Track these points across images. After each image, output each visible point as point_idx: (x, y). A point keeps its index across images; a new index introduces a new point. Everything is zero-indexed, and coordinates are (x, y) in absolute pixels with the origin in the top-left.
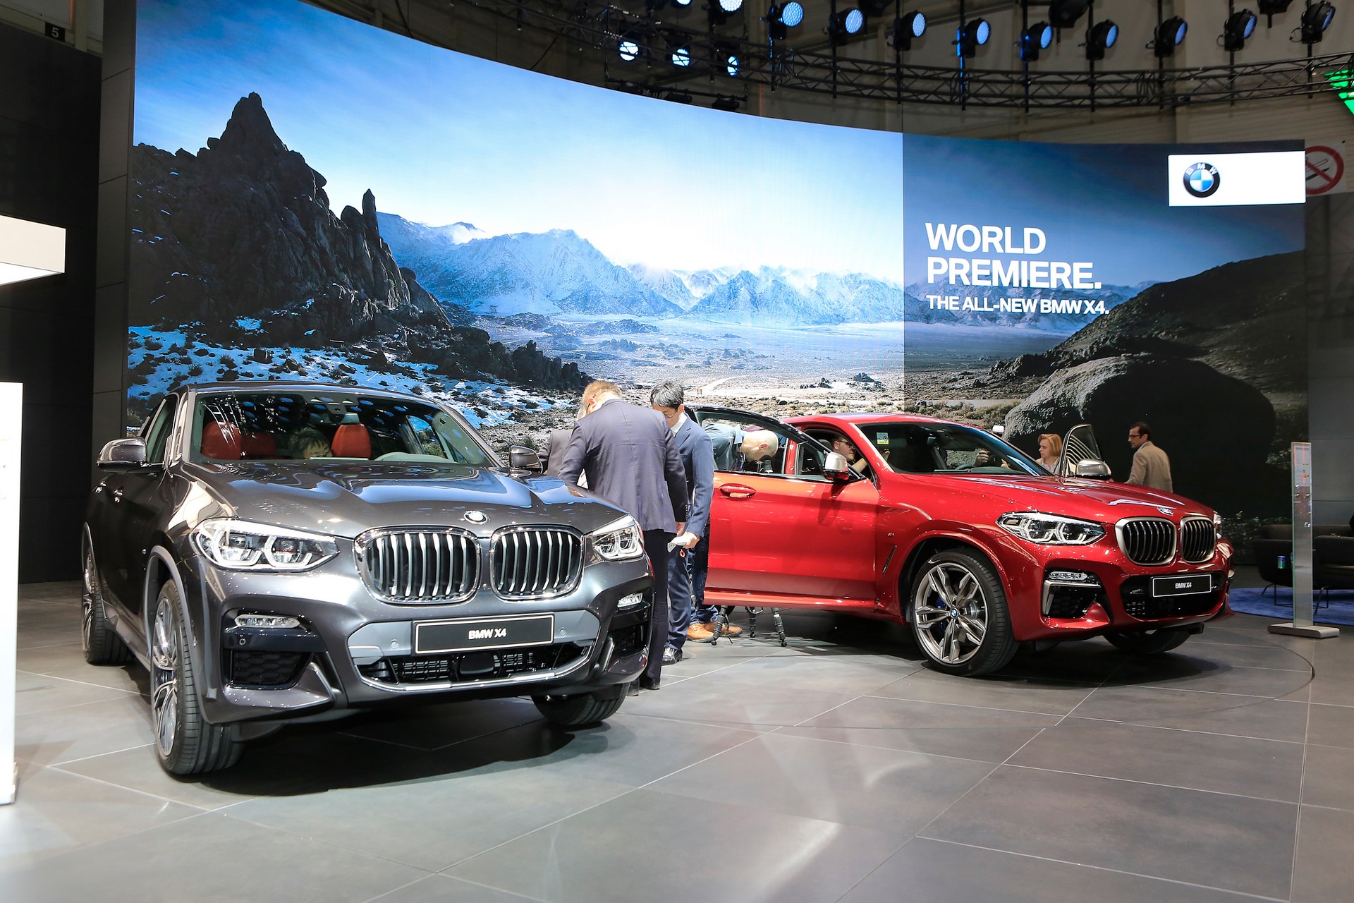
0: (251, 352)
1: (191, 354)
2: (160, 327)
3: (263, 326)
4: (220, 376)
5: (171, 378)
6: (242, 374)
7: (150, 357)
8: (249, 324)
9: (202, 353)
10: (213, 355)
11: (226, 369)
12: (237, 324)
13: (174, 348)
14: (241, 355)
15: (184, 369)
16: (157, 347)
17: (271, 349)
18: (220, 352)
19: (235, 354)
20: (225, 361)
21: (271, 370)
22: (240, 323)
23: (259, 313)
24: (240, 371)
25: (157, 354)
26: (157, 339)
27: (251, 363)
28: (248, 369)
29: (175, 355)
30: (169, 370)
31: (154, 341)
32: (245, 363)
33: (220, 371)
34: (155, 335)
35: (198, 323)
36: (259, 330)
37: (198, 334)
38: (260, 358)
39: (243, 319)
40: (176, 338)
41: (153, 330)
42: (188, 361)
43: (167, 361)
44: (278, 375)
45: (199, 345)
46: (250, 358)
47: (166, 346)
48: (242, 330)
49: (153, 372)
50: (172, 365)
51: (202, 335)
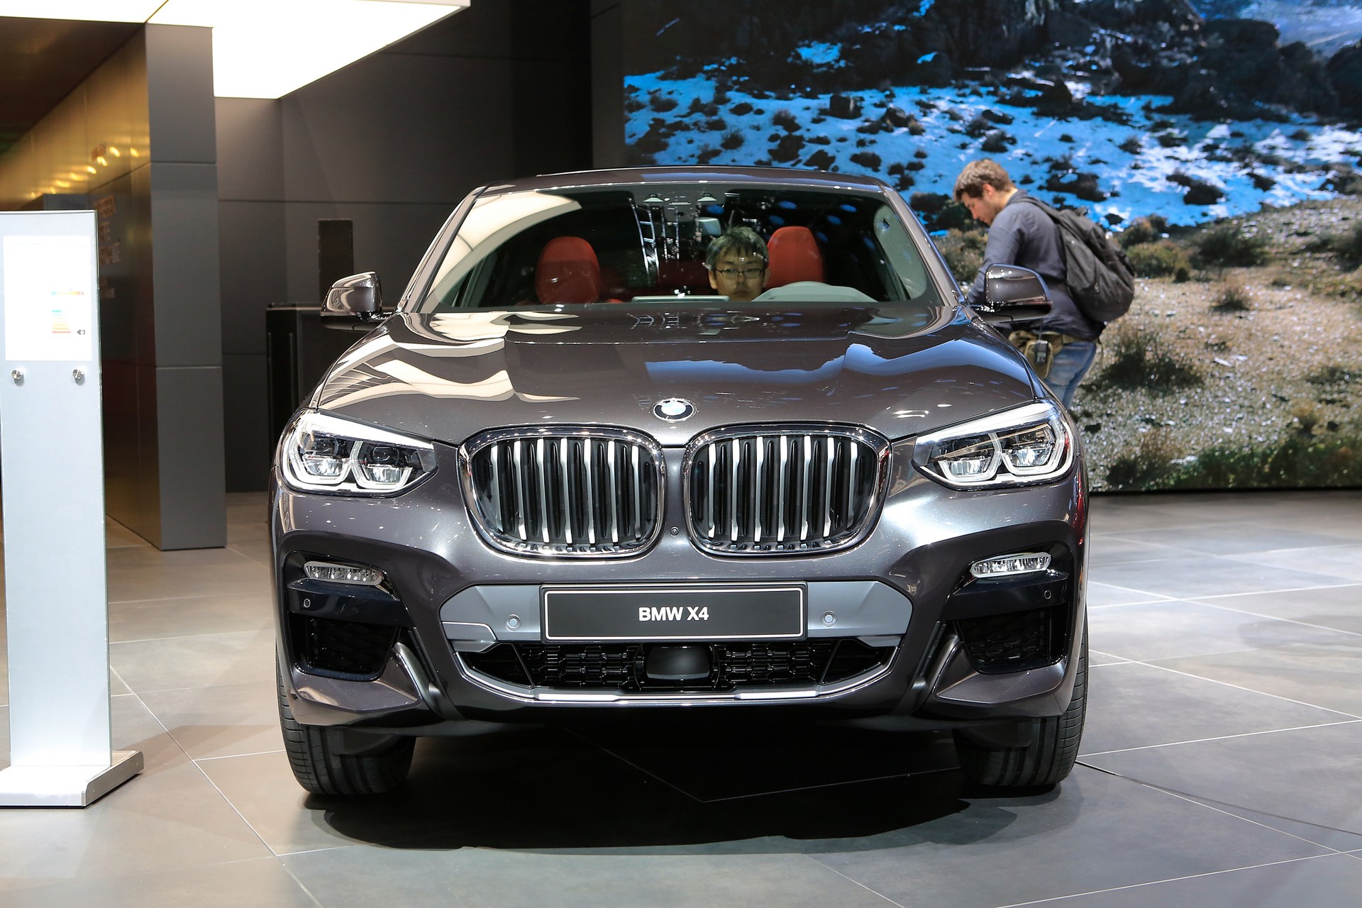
0: (824, 101)
1: (724, 113)
2: (673, 74)
3: (844, 54)
4: (774, 145)
5: (692, 156)
6: (812, 141)
7: (659, 123)
8: (820, 54)
9: (742, 110)
10: (760, 112)
11: (783, 133)
12: (798, 56)
13: (696, 106)
14: (808, 109)
15: (714, 139)
16: (670, 105)
17: (860, 94)
18: (772, 105)
19: (799, 107)
20: (783, 120)
21: (861, 130)
22: (805, 53)
23: (838, 33)
24: (807, 136)
25: (669, 117)
26: (670, 93)
27: (824, 120)
28: (820, 131)
29: (699, 117)
30: (690, 142)
31: (664, 96)
32: (816, 121)
33: (773, 138)
34: (666, 86)
35: (734, 61)
36: (837, 61)
37: (735, 78)
38: (841, 110)
39: (809, 46)
40: (699, 89)
41: (663, 78)
42: (719, 125)
43: (686, 128)
44: (872, 137)
45: (737, 98)
46: (823, 112)
47: (684, 103)
48: (808, 65)
49: (664, 147)
50: (694, 134)
51: (742, 79)
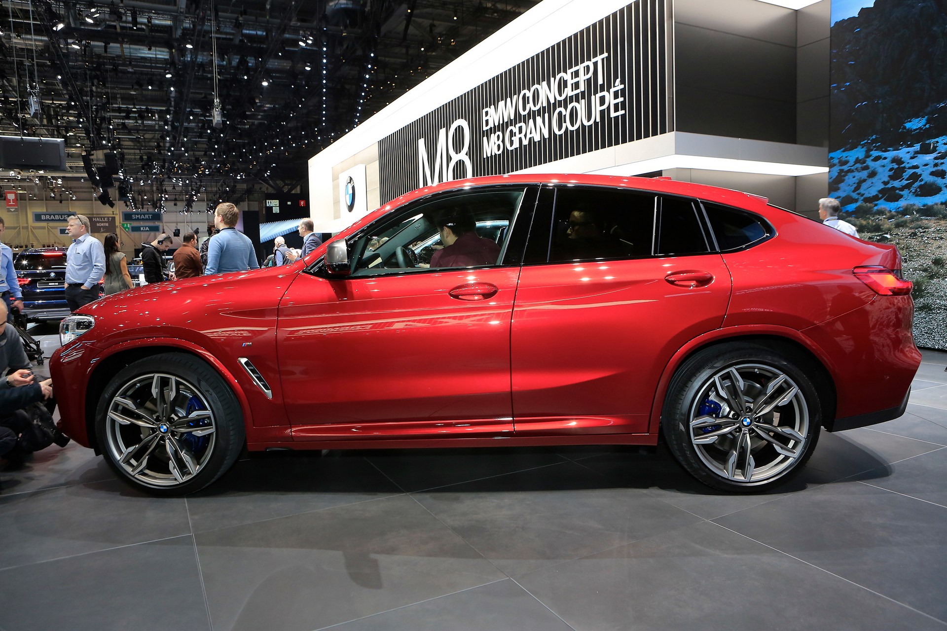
0: (917, 147)
1: (869, 162)
2: (848, 148)
3: (928, 122)
4: (891, 173)
5: (855, 183)
6: (909, 168)
7: (842, 171)
8: (916, 124)
9: (877, 159)
10: (885, 158)
11: (896, 166)
12: (905, 128)
13: (857, 161)
14: (908, 152)
15: (864, 174)
16: (846, 162)
17: (936, 140)
18: (891, 154)
19: (904, 153)
20: (898, 161)
21: (936, 158)
22: (908, 125)
23: (925, 111)
24: (907, 166)
25: (845, 168)
26: (846, 157)
27: (917, 157)
28: (914, 162)
29: (858, 165)
30: (854, 177)
31: (844, 159)
32: (912, 158)
33: (891, 170)
34: (845, 154)
35: (874, 137)
36: (925, 125)
37: (874, 145)
38: (925, 150)
39: (910, 121)
40: (859, 153)
41: (844, 151)
42: (867, 168)
43: (853, 171)
44: (942, 161)
45: (875, 154)
46: (917, 153)
47: (852, 160)
48: (910, 131)
49: (843, 181)
50: (856, 174)
51: (877, 145)
